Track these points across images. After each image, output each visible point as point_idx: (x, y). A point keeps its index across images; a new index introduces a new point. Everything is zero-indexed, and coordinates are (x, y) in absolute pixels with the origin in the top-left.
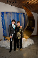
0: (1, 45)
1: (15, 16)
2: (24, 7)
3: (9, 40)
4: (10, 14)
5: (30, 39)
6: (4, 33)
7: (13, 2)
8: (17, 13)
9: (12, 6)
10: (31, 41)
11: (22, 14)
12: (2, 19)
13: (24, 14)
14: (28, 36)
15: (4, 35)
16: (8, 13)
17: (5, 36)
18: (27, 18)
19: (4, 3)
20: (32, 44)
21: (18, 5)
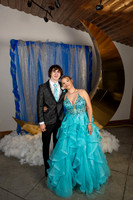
1: (55, 55)
2: (88, 25)
3: (33, 135)
4: (38, 47)
5: (107, 134)
6: (17, 109)
7: (52, 8)
8: (62, 44)
9: (46, 20)
10: (109, 139)
11: (80, 47)
12: (12, 64)
13: (87, 48)
14: (100, 123)
15: (17, 118)
16: (32, 43)
17: (20, 120)
18: (98, 61)
19: (21, 10)
21: (68, 19)
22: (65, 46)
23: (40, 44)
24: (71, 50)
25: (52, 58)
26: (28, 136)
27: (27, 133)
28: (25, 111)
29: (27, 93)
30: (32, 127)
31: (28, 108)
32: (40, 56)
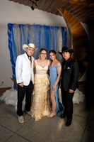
0: (6, 99)
1: (40, 34)
2: (63, 12)
8: (45, 26)
9: (33, 9)
11: (58, 28)
13: (63, 28)
16: (23, 25)
19: (16, 2)
21: (49, 7)
22: (47, 27)
23: (29, 26)
24: (51, 30)
25: (37, 36)
32: (29, 35)
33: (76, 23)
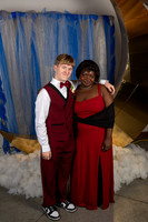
1: (57, 32)
3: (27, 153)
4: (30, 21)
5: (139, 150)
8: (67, 15)
10: (142, 159)
11: (96, 17)
13: (106, 19)
14: (129, 135)
16: (21, 14)
17: (8, 133)
18: (123, 38)
20: (144, 176)
22: (71, 17)
23: (34, 15)
24: (81, 22)
25: (52, 37)
26: (19, 156)
27: (18, 151)
28: (14, 118)
29: (16, 92)
30: (25, 143)
31: (19, 115)
32: (34, 34)
33: (133, 5)
